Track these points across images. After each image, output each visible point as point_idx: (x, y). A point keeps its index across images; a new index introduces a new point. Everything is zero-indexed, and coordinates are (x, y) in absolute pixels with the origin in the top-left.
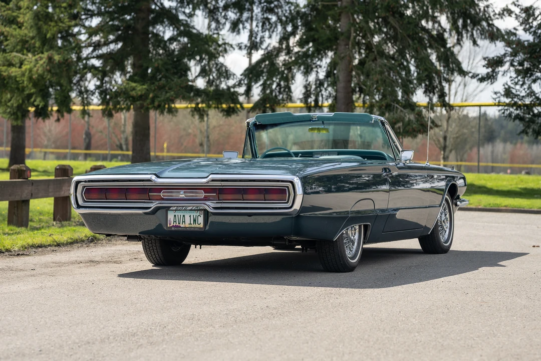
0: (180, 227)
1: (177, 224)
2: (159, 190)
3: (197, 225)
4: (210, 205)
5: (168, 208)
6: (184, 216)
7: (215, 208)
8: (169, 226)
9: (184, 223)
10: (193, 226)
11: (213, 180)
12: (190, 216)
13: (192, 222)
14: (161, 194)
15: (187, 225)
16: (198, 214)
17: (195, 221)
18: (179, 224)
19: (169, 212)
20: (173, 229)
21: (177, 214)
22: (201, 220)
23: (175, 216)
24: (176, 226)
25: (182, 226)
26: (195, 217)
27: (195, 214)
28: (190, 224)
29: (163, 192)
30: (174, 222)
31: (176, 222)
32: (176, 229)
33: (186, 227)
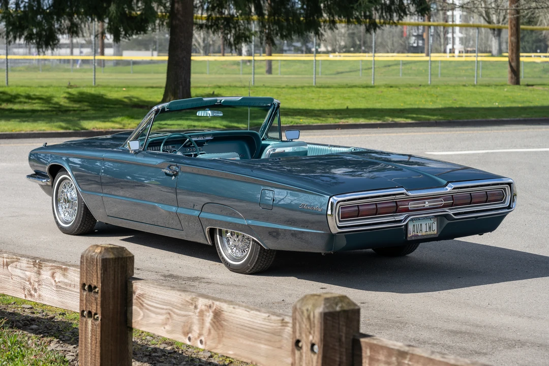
0: (418, 235)
3: (431, 232)
4: (450, 212)
6: (421, 225)
7: (454, 214)
8: (409, 236)
9: (421, 231)
10: (428, 233)
12: (426, 224)
13: (428, 230)
14: (409, 206)
15: (424, 233)
16: (432, 222)
17: (430, 228)
18: (417, 233)
19: (409, 222)
20: (413, 238)
22: (435, 227)
23: (414, 225)
24: (415, 236)
25: (419, 234)
26: (430, 224)
27: (429, 222)
28: (426, 232)
29: (411, 204)
30: (413, 231)
31: (415, 231)
32: (416, 238)
33: (422, 235)
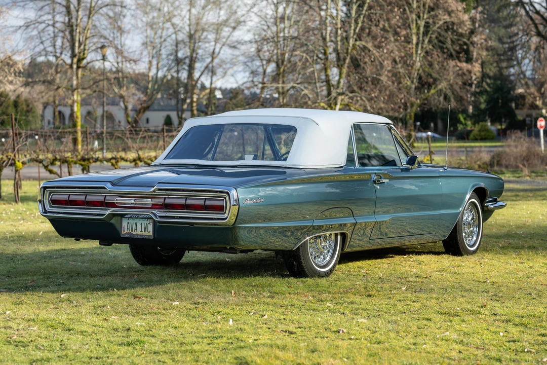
0: (132, 234)
1: (130, 231)
3: (147, 233)
4: (156, 214)
5: (122, 216)
6: (136, 223)
7: (161, 217)
8: (123, 233)
9: (136, 230)
10: (144, 233)
11: (160, 190)
12: (141, 224)
13: (143, 230)
14: (115, 201)
15: (139, 233)
16: (148, 222)
17: (145, 228)
18: (132, 231)
19: (124, 219)
20: (126, 236)
21: (130, 221)
22: (150, 228)
23: (128, 223)
24: (129, 234)
25: (134, 233)
26: (145, 225)
27: (145, 222)
28: (141, 232)
29: (117, 200)
30: (128, 229)
32: (129, 236)
33: (137, 235)
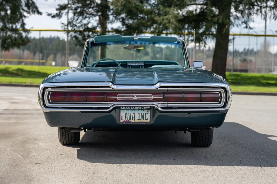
0: (131, 122)
1: (128, 120)
2: (116, 94)
3: (145, 120)
4: (158, 106)
5: (120, 108)
6: (134, 113)
7: (162, 108)
8: (121, 121)
9: (134, 119)
10: (141, 121)
11: (161, 87)
12: (139, 114)
13: (141, 118)
14: (117, 97)
15: (136, 120)
16: (146, 112)
17: (143, 117)
18: (130, 119)
19: (121, 111)
20: (125, 123)
21: (128, 112)
22: (148, 116)
23: (126, 113)
24: (127, 122)
26: (143, 114)
28: (139, 119)
29: (119, 96)
30: (125, 118)
31: (127, 118)
32: (128, 124)
33: (135, 122)
